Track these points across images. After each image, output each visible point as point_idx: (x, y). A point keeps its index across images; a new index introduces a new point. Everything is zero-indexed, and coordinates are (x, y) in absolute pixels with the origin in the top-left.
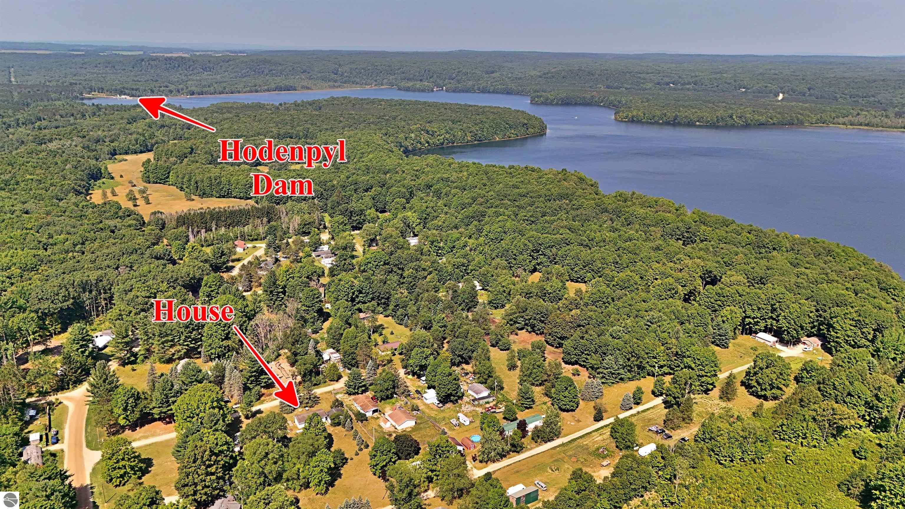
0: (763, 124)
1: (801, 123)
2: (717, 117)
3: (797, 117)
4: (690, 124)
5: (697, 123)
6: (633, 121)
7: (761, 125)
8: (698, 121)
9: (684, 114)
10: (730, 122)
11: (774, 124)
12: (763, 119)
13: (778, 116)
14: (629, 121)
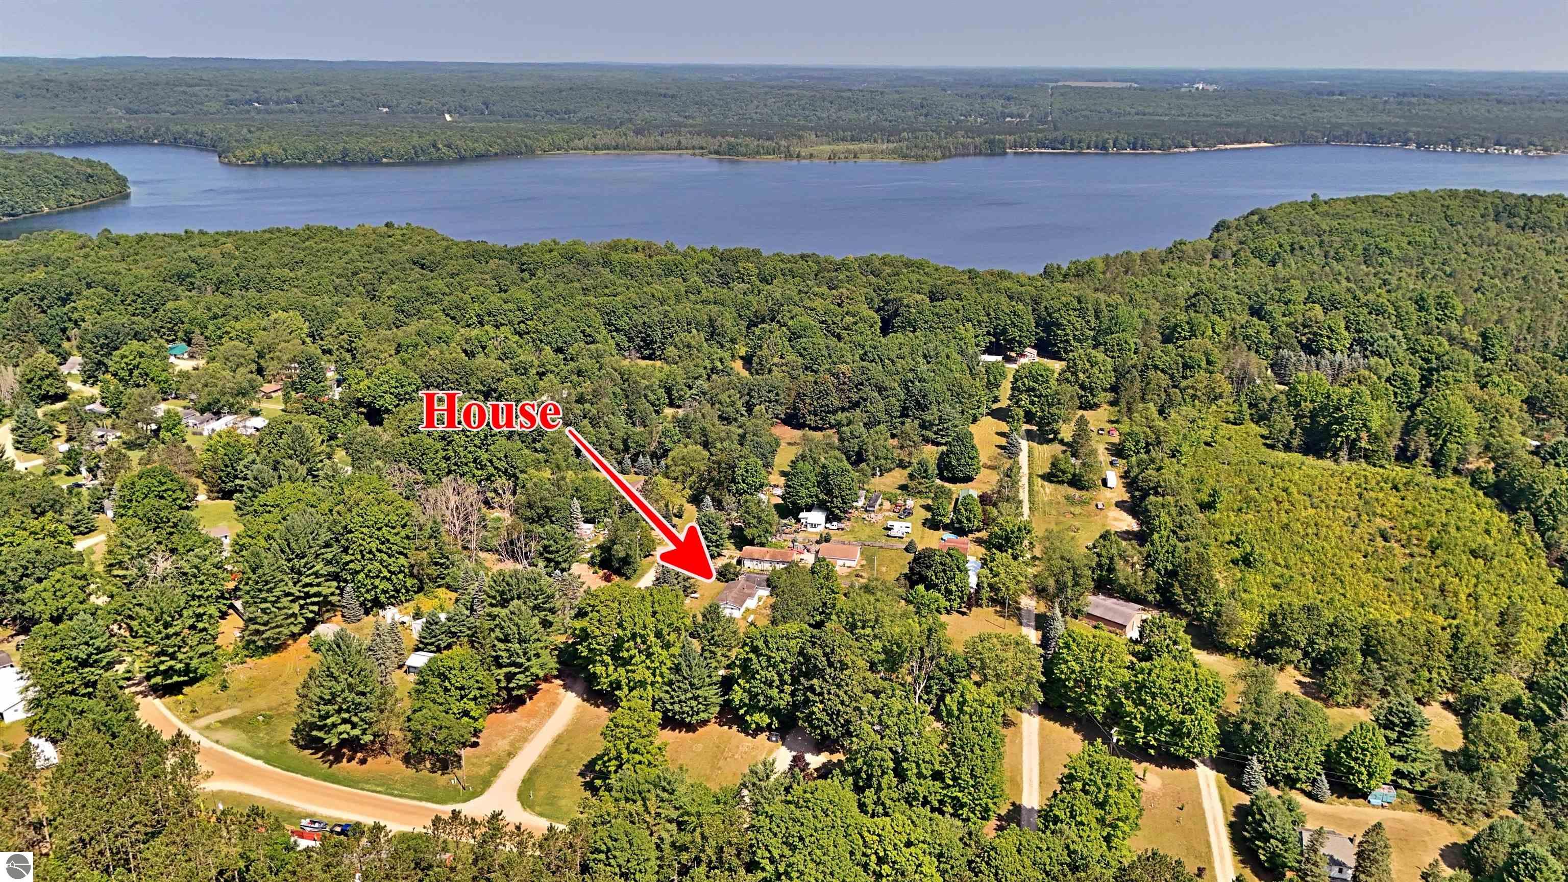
0: (483, 156)
1: (531, 151)
2: (414, 148)
3: (523, 141)
4: (373, 162)
5: (384, 160)
6: (267, 164)
7: (481, 157)
8: (385, 157)
9: (356, 146)
10: (435, 155)
11: (496, 154)
12: (480, 147)
13: (499, 141)
14: (258, 165)
